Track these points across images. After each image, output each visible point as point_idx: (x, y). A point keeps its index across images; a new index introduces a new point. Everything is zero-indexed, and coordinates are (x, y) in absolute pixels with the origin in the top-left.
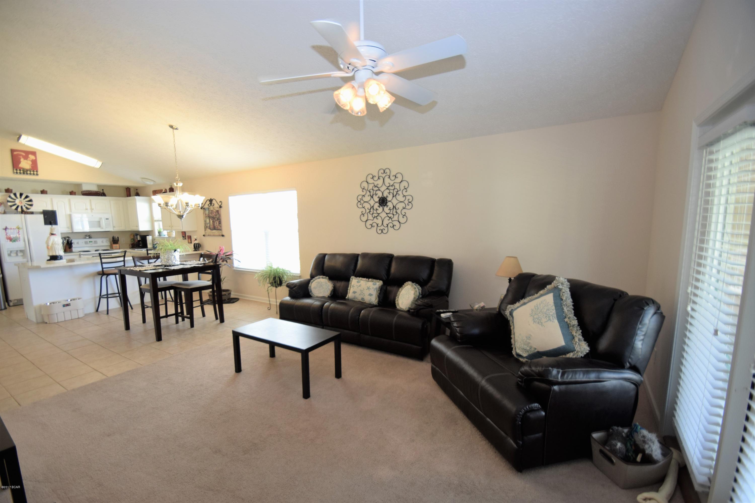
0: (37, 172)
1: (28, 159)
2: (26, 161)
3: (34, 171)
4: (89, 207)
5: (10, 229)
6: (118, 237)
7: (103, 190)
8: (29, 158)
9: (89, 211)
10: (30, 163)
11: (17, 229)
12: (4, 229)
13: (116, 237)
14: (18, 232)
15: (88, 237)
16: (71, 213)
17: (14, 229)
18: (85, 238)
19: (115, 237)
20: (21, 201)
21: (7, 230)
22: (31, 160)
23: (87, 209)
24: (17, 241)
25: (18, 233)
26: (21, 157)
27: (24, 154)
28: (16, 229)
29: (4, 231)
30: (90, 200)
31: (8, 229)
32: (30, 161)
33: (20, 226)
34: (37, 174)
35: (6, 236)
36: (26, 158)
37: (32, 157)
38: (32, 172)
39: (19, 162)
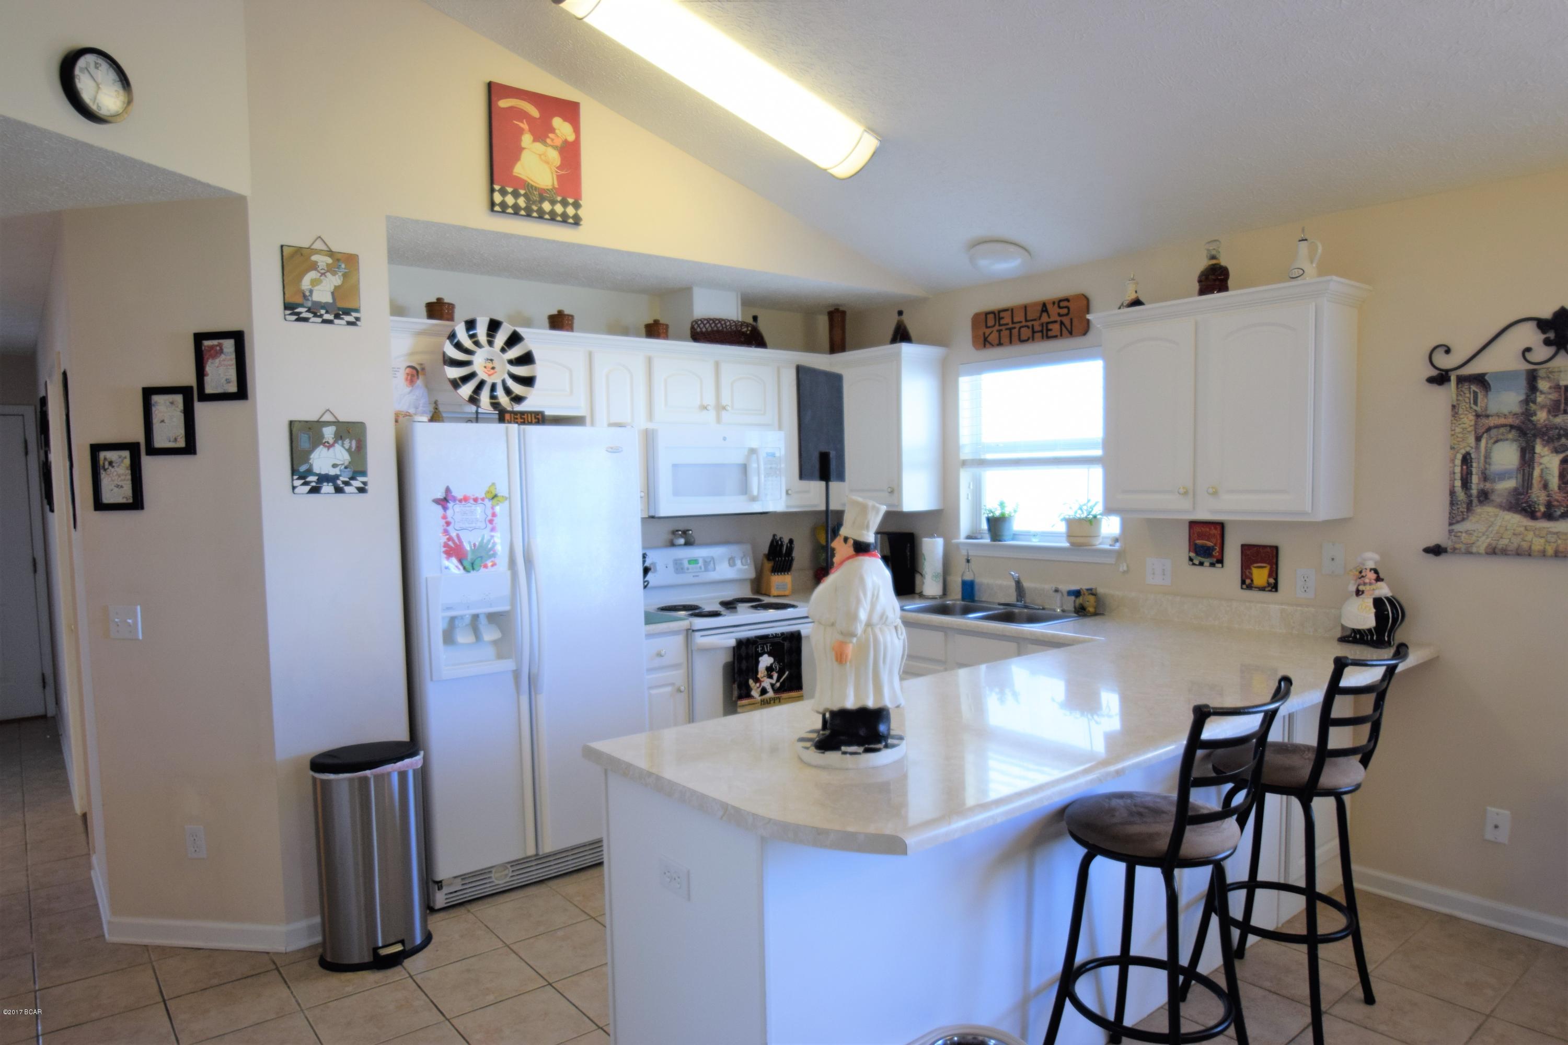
0: (577, 205)
1: (548, 141)
2: (539, 147)
3: (565, 204)
4: (710, 400)
5: (460, 501)
6: (791, 541)
7: (755, 318)
8: (553, 130)
9: (711, 415)
10: (554, 156)
11: (486, 501)
12: (437, 501)
13: (786, 541)
14: (490, 517)
15: (682, 541)
16: (650, 426)
17: (476, 500)
18: (672, 544)
19: (781, 538)
20: (491, 360)
21: (450, 505)
22: (558, 142)
23: (704, 408)
24: (486, 566)
25: (491, 522)
26: (524, 126)
27: (534, 112)
28: (483, 499)
29: (438, 509)
30: (717, 365)
31: (454, 499)
32: (555, 147)
33: (502, 490)
34: (577, 221)
35: (444, 539)
36: (542, 132)
37: (562, 127)
38: (559, 209)
39: (516, 153)
